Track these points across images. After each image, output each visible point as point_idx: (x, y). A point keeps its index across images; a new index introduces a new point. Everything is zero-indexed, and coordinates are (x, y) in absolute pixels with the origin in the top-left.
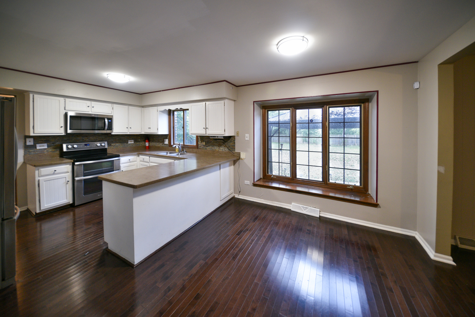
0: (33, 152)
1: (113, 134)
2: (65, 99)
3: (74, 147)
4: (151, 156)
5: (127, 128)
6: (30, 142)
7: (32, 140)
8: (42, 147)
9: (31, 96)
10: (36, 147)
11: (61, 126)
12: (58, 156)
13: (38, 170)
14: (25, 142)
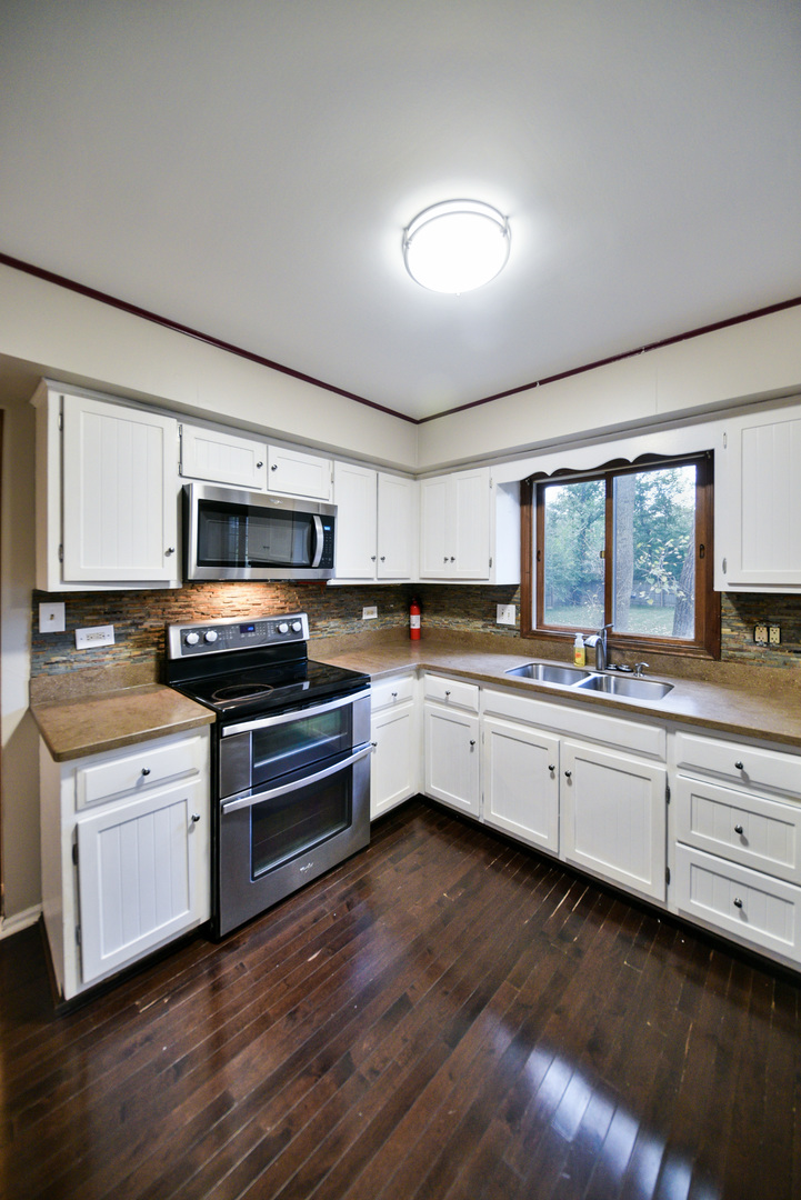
0: (64, 662)
1: (332, 582)
2: (181, 428)
3: (205, 641)
4: (487, 684)
5: (374, 558)
6: (53, 620)
7: (59, 609)
8: (95, 638)
9: (53, 399)
10: (74, 643)
11: (166, 549)
12: (152, 676)
13: (74, 773)
14: (36, 621)
